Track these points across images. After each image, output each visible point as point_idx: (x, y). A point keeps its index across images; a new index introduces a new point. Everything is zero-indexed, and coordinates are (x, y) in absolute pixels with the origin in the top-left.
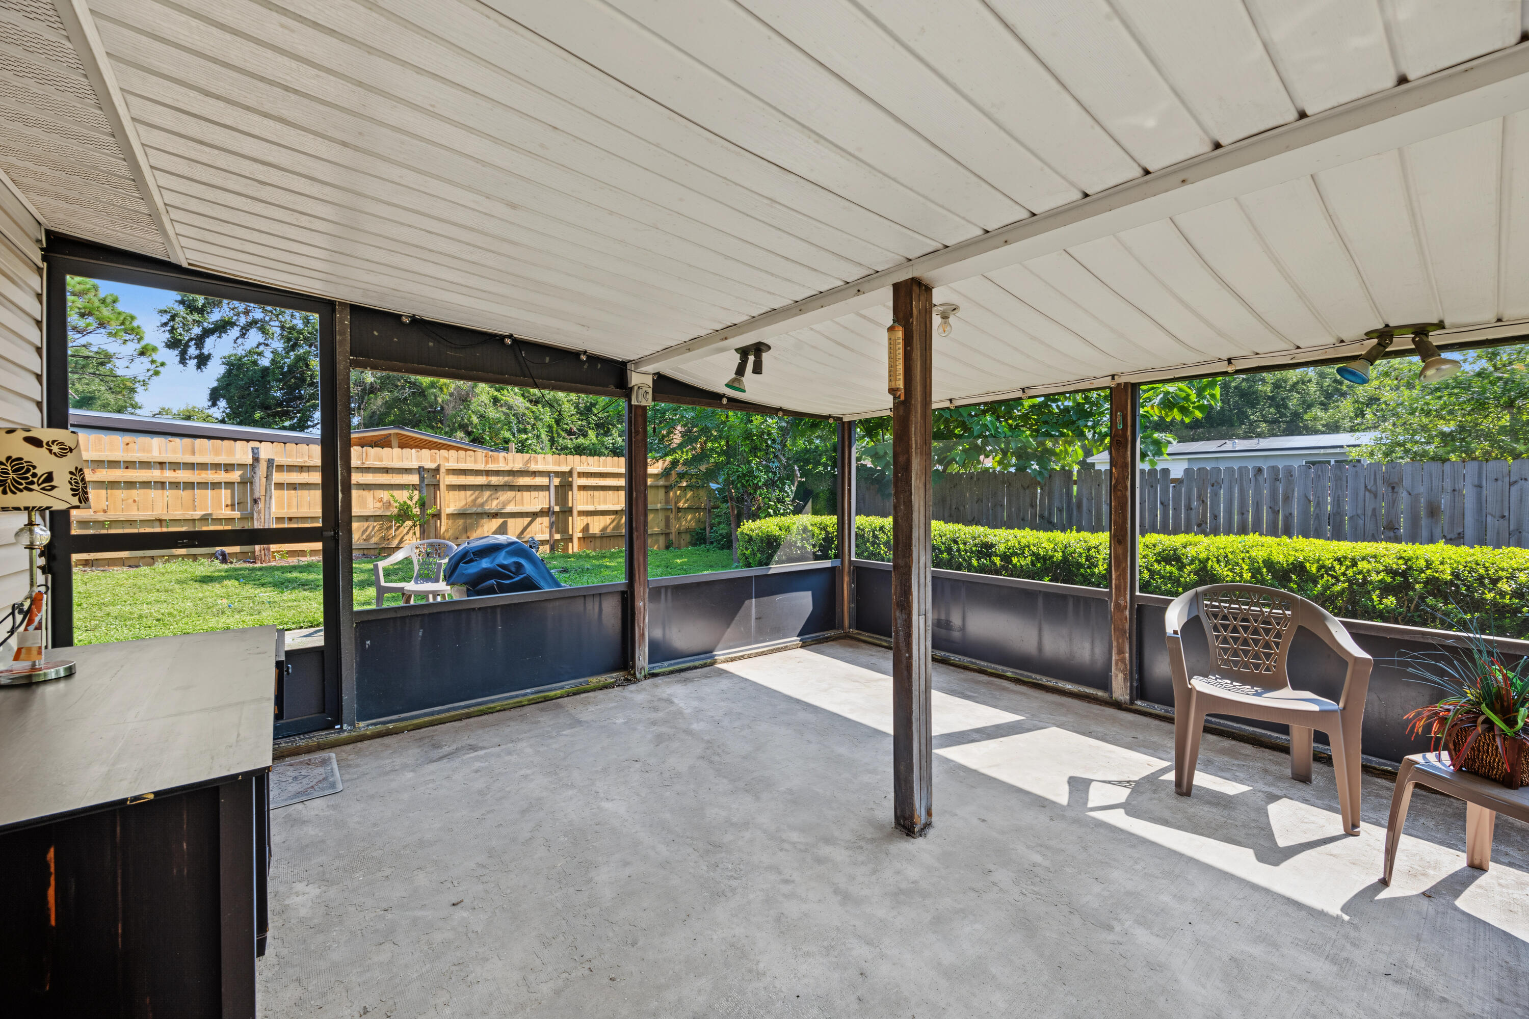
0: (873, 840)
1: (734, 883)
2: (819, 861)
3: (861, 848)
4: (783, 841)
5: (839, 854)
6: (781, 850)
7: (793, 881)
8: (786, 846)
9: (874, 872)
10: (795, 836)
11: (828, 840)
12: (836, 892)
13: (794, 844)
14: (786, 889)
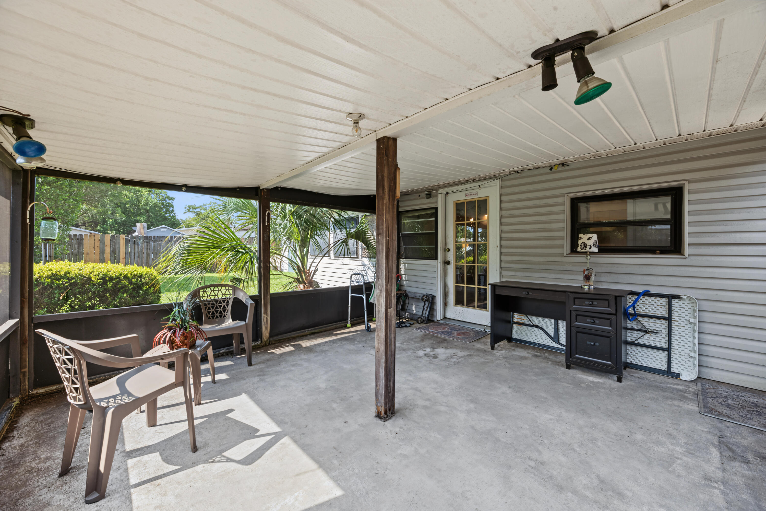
0: (406, 409)
1: (457, 390)
2: (428, 400)
3: (411, 405)
4: (447, 406)
5: (421, 402)
6: (446, 402)
7: (436, 392)
8: (444, 404)
9: (406, 397)
10: (443, 408)
11: (425, 407)
12: (420, 391)
13: (442, 405)
14: (438, 390)
